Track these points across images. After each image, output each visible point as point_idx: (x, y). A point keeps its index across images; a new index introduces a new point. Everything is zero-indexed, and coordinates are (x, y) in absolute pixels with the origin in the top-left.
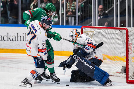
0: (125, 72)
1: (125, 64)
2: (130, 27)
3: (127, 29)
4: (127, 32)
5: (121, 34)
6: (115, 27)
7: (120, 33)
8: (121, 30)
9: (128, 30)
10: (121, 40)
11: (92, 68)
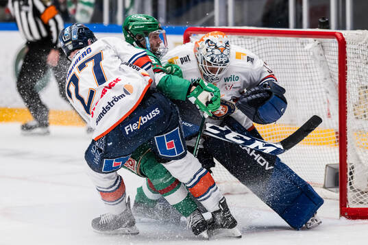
0: (336, 185)
1: (334, 154)
2: (344, 28)
3: (341, 34)
4: (342, 44)
5: (322, 52)
6: (291, 29)
7: (317, 50)
8: (319, 40)
9: (343, 39)
10: (318, 73)
11: (262, 165)
